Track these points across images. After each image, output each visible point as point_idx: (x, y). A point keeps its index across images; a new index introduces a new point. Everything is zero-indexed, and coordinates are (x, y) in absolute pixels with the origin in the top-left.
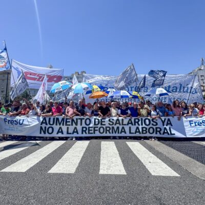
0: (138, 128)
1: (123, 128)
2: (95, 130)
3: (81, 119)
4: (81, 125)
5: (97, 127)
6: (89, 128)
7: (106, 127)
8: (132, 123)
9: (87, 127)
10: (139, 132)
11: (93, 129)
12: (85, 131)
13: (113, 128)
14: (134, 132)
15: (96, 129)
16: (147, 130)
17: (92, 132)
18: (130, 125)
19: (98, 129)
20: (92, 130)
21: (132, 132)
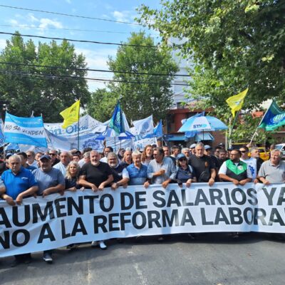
0: (220, 210)
1: (187, 212)
2: (123, 222)
3: (91, 199)
4: (92, 211)
5: (129, 214)
6: (111, 216)
7: (150, 213)
8: (205, 200)
9: (106, 214)
10: (225, 219)
11: (118, 218)
12: (103, 226)
13: (165, 213)
14: (213, 220)
15: (126, 218)
16: (242, 215)
17: (119, 225)
18: (202, 204)
19: (130, 218)
20: (116, 222)
21: (208, 220)
